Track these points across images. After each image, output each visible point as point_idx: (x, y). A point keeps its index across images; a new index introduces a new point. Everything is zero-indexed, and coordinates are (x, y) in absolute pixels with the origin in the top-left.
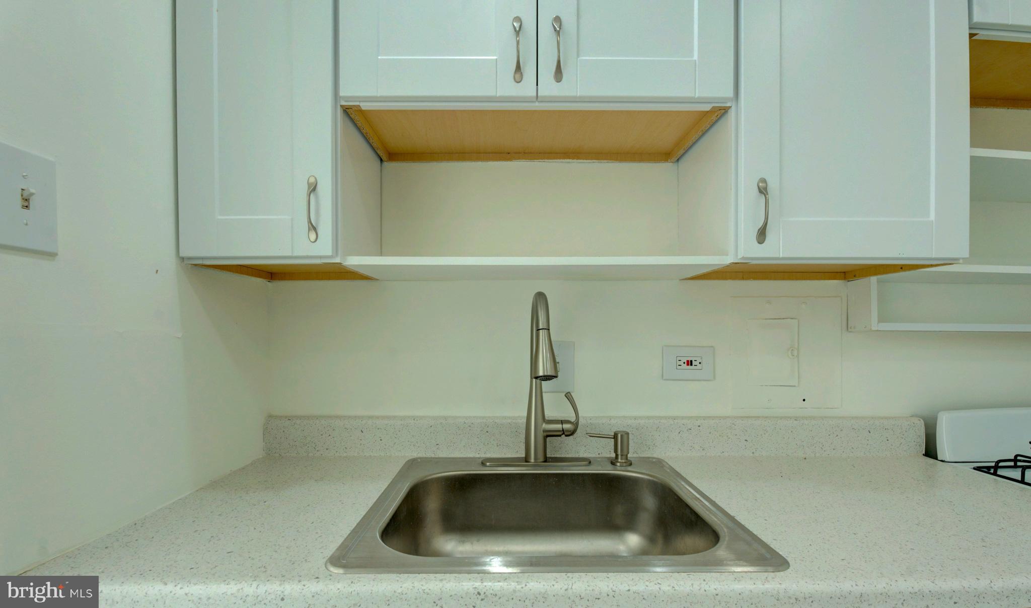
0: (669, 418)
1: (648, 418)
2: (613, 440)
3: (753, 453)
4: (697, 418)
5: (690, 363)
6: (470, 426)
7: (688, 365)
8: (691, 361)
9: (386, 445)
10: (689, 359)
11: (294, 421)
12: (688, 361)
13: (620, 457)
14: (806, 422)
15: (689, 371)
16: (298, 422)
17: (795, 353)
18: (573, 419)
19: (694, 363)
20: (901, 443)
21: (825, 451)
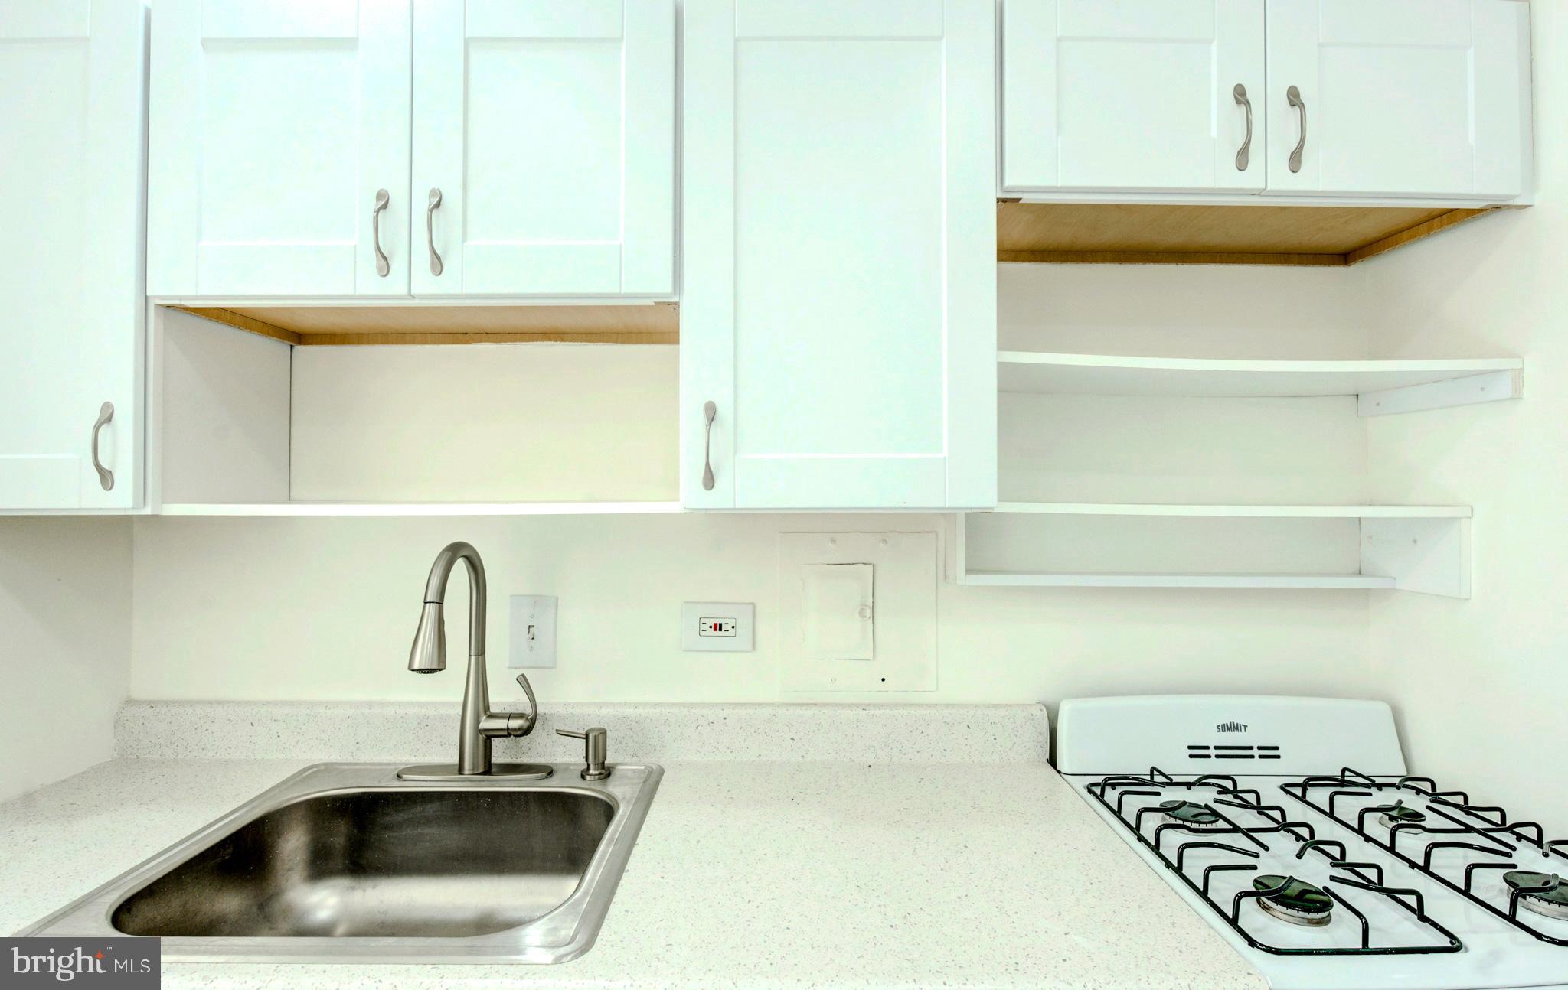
0: (683, 705)
1: (656, 705)
2: (584, 740)
3: (803, 757)
4: (722, 706)
5: (718, 627)
6: (402, 717)
7: (715, 629)
8: (721, 625)
9: (285, 743)
10: (718, 622)
11: (158, 710)
12: (715, 625)
13: (592, 766)
14: (877, 712)
15: (716, 639)
16: (164, 710)
17: (868, 612)
18: (529, 711)
19: (724, 627)
20: (1015, 743)
21: (905, 754)
